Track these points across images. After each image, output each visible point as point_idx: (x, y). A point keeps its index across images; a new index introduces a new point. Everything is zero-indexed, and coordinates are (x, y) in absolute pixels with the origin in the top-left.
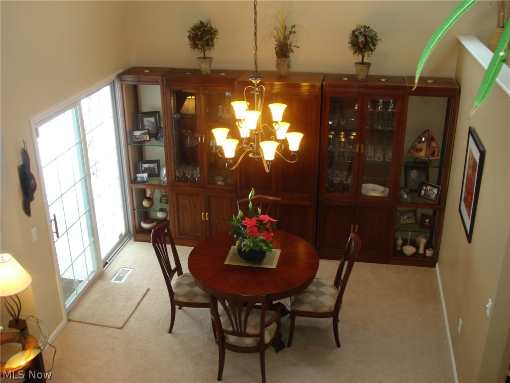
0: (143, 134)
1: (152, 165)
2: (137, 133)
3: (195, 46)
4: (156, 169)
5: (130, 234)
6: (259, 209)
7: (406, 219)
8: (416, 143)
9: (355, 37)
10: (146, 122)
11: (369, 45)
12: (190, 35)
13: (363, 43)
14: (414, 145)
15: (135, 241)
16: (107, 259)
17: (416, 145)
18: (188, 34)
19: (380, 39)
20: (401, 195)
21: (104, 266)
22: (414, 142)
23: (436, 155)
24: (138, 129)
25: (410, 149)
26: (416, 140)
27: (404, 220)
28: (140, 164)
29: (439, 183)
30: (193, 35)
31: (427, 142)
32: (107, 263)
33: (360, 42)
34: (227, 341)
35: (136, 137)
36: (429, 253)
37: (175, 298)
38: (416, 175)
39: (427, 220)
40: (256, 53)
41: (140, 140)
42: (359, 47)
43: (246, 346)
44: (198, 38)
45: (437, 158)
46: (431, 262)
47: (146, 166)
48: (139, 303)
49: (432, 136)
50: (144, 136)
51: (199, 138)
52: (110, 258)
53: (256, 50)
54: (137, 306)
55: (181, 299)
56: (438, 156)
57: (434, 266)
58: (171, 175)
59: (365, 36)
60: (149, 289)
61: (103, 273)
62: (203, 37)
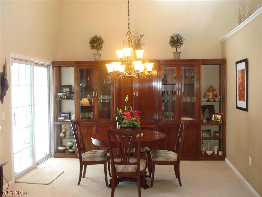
0: (63, 95)
1: (66, 115)
2: (60, 94)
3: (93, 47)
4: (69, 117)
5: (51, 155)
6: (131, 107)
7: (206, 135)
8: (207, 93)
9: (172, 38)
10: (65, 91)
11: (179, 41)
12: (90, 41)
13: (176, 40)
14: (206, 94)
15: (54, 158)
16: (38, 162)
17: (207, 94)
18: (89, 41)
19: (184, 39)
20: (202, 120)
21: (37, 165)
22: (206, 92)
23: (218, 97)
24: (60, 92)
25: (204, 95)
26: (206, 91)
27: (205, 135)
28: (60, 114)
29: (220, 112)
30: (92, 41)
31: (212, 92)
32: (38, 164)
33: (175, 40)
34: (117, 170)
35: (59, 96)
36: (220, 153)
37: (83, 160)
38: (208, 111)
39: (217, 134)
40: (129, 22)
41: (61, 98)
42: (175, 42)
43: (129, 172)
44: (94, 42)
45: (218, 98)
46: (222, 158)
47: (63, 115)
48: (59, 176)
49: (214, 88)
50: (63, 96)
51: (94, 93)
52: (40, 162)
53: (129, 21)
54: (57, 177)
55: (87, 160)
56: (219, 97)
57: (224, 160)
58: (77, 115)
59: (177, 37)
60: (64, 172)
61: (36, 167)
62: (97, 42)
